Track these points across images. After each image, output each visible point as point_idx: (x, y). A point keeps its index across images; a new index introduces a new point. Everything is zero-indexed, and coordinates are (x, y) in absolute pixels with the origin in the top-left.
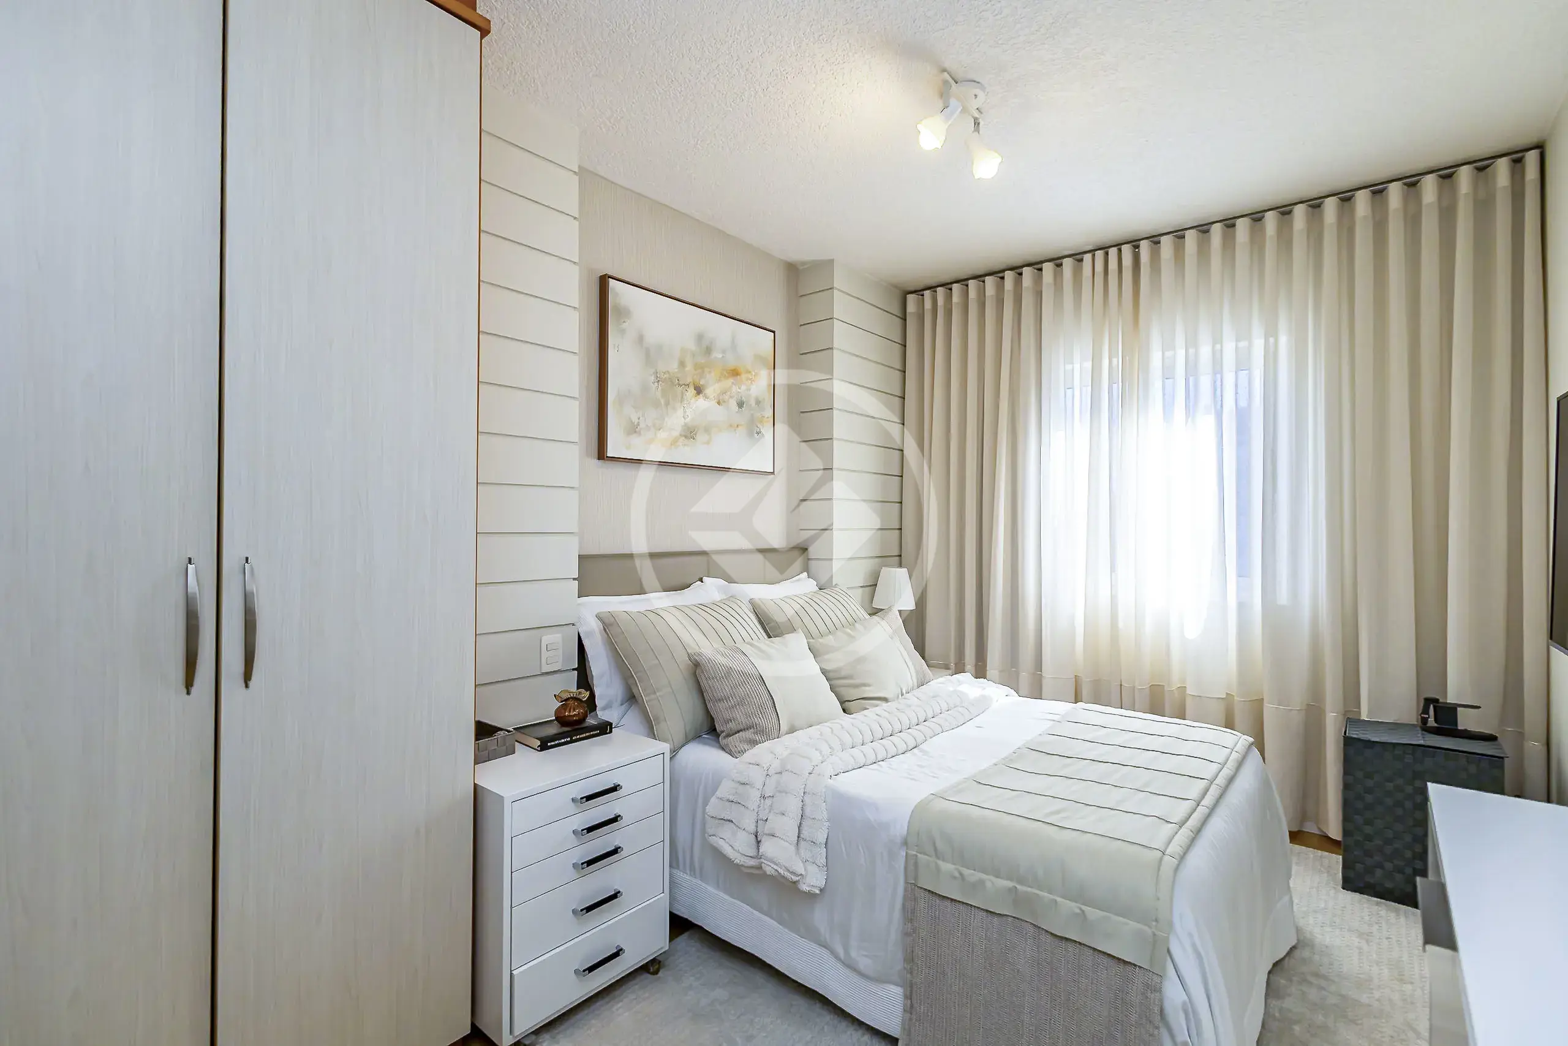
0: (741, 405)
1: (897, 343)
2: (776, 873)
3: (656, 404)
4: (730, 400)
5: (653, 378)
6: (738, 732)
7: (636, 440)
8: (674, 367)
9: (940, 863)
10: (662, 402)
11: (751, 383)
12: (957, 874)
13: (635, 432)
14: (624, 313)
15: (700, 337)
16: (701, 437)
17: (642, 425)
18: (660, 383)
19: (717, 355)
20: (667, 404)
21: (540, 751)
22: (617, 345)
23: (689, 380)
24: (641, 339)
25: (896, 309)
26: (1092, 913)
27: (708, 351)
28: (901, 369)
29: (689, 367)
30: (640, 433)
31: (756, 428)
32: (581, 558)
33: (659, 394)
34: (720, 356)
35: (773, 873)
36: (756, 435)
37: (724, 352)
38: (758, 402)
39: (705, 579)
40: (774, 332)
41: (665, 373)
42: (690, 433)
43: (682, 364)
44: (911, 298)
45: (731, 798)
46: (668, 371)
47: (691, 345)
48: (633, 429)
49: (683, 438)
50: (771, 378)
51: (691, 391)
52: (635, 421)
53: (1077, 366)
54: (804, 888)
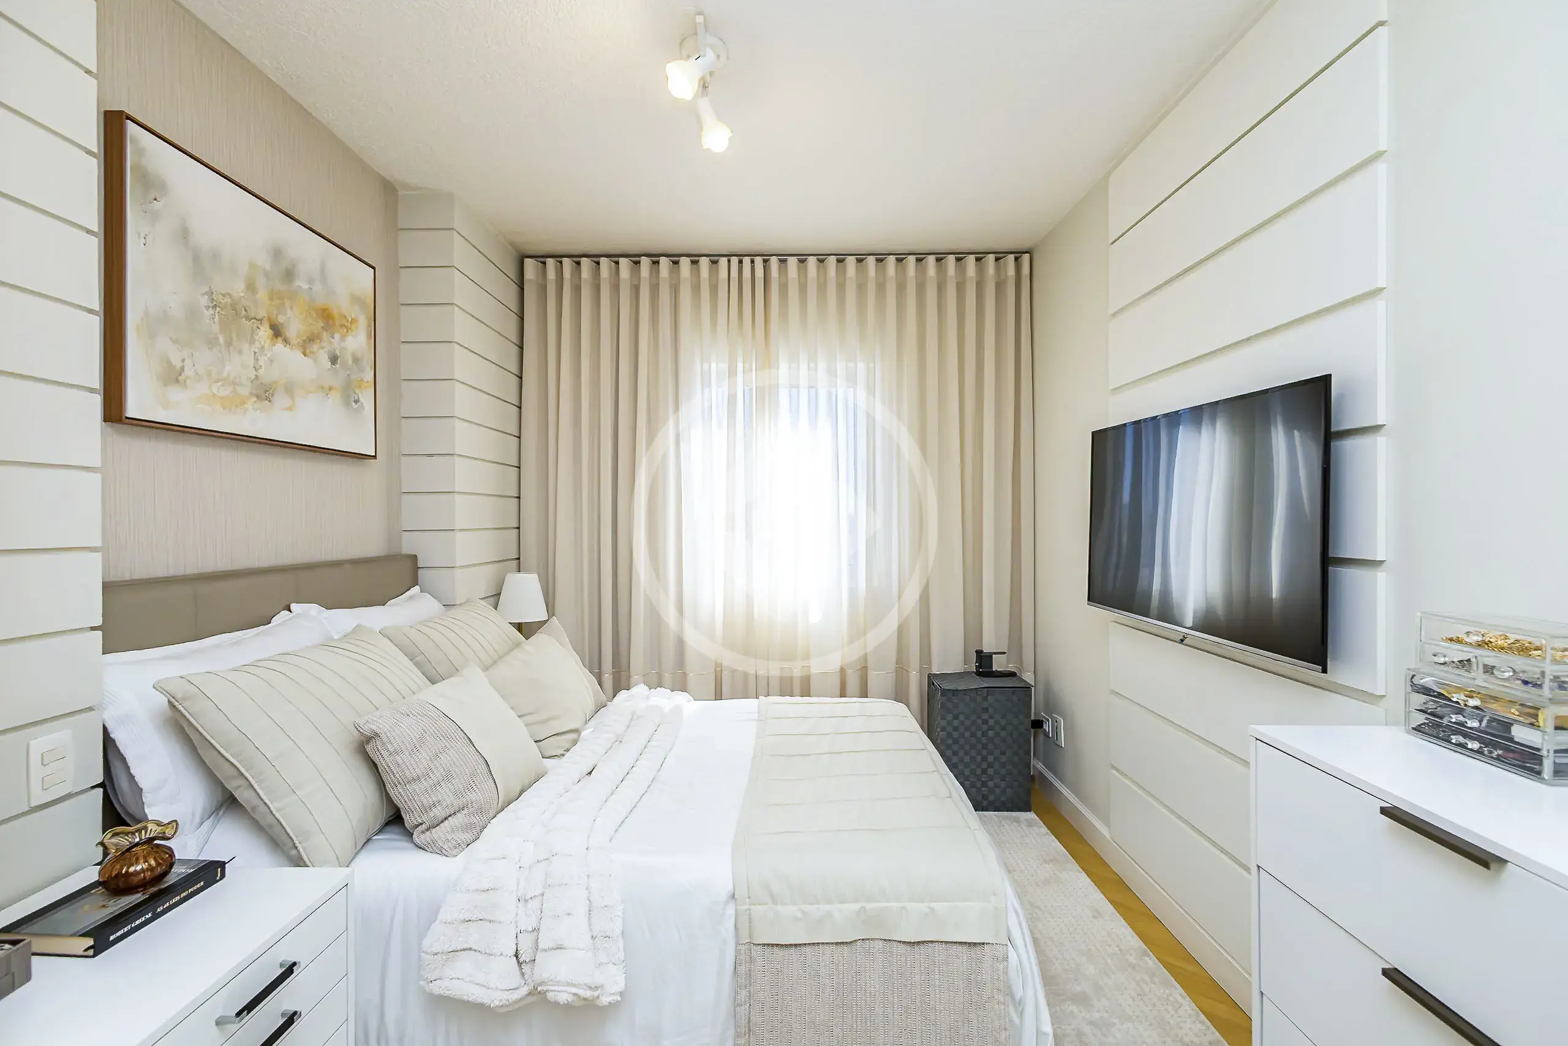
0: (334, 360)
1: (513, 312)
2: (575, 998)
3: (212, 343)
4: (321, 351)
5: (204, 301)
6: (446, 819)
7: (175, 394)
8: (238, 288)
9: (779, 907)
10: (221, 340)
11: (347, 331)
12: (800, 915)
13: (177, 381)
14: (154, 186)
15: (277, 253)
16: (281, 400)
17: (188, 372)
18: (218, 309)
19: (301, 283)
20: (229, 344)
21: (94, 956)
22: (142, 235)
23: (262, 313)
24: (184, 234)
25: (512, 272)
26: (939, 906)
27: (289, 275)
28: (518, 344)
29: (262, 295)
30: (185, 385)
31: (354, 394)
32: (108, 587)
33: (216, 328)
34: (306, 286)
35: (570, 998)
36: (354, 404)
37: (311, 281)
38: (356, 360)
39: (293, 606)
40: (374, 268)
41: (224, 295)
42: (265, 393)
43: (251, 287)
44: (530, 265)
45: (467, 917)
46: (228, 294)
47: (264, 261)
48: (173, 376)
49: (255, 399)
50: (371, 331)
51: (265, 332)
52: (179, 365)
53: (714, 366)
54: (605, 1000)
